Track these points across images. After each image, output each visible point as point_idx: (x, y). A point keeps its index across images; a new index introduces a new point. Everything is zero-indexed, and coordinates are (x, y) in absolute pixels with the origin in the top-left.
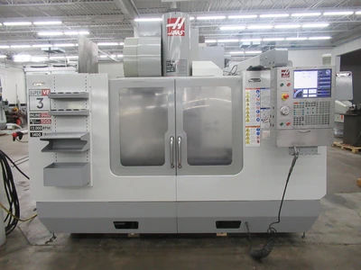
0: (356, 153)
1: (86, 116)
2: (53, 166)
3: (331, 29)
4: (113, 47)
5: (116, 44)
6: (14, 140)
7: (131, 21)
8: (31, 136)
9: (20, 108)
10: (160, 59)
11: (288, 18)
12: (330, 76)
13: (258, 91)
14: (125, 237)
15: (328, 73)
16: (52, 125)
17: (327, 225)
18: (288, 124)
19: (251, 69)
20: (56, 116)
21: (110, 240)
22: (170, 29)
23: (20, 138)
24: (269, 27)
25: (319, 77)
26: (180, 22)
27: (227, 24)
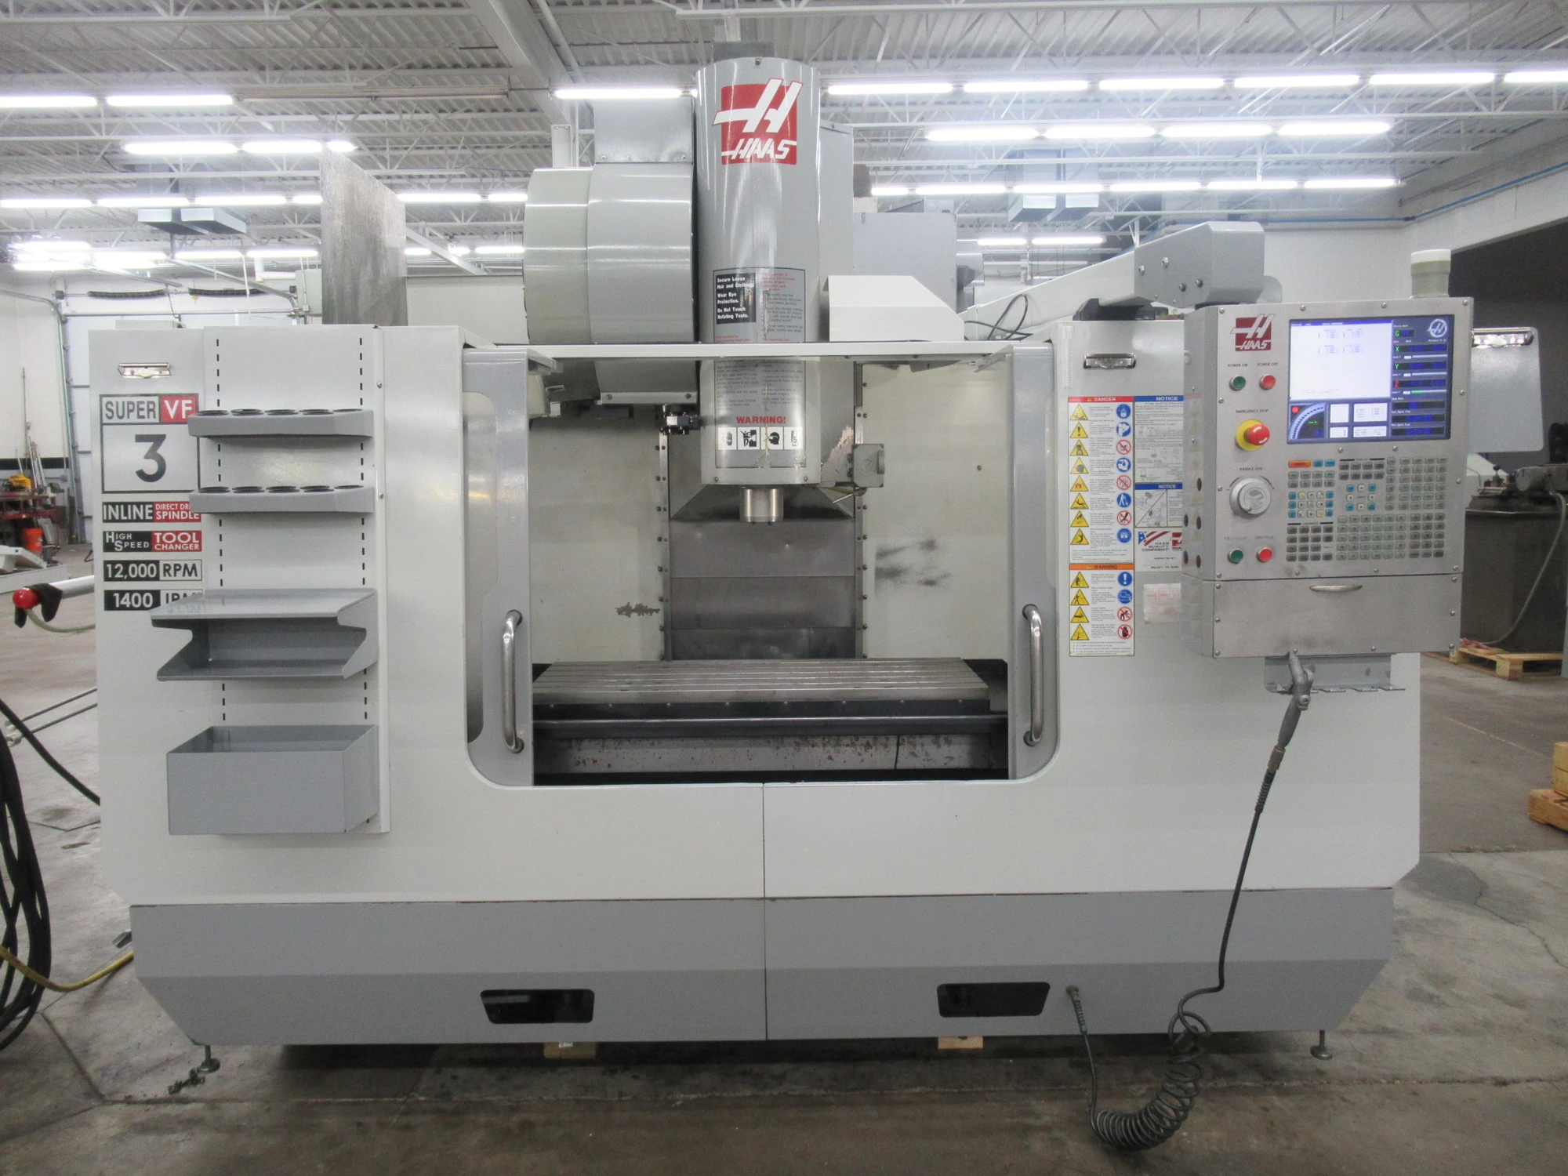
0: (1513, 678)
1: (362, 517)
2: (209, 741)
3: (1398, 146)
4: (459, 211)
5: (471, 198)
6: (20, 620)
7: (539, 98)
8: (110, 602)
9: (42, 475)
10: (687, 265)
11: (1216, 96)
12: (1447, 346)
13: (1123, 410)
14: (531, 1058)
15: (1436, 333)
16: (207, 558)
17: (1415, 995)
18: (1264, 556)
19: (1095, 311)
20: (223, 517)
21: (463, 1073)
22: (734, 134)
23: (49, 614)
24: (1138, 131)
25: (1400, 350)
26: (776, 103)
27: (959, 117)
